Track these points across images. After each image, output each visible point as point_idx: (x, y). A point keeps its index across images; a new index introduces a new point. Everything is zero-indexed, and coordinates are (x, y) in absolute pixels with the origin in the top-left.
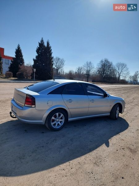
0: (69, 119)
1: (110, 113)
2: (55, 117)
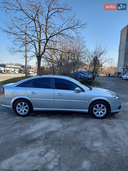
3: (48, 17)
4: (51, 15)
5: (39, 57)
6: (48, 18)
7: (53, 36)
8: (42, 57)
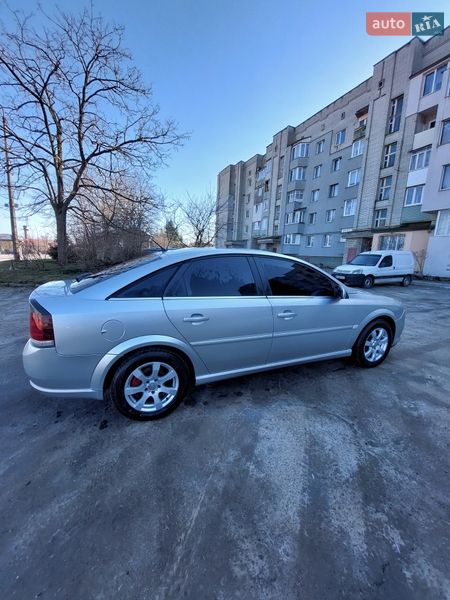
0: (200, 378)
1: (353, 349)
2: (148, 372)
3: (84, 97)
4: (95, 94)
5: (61, 208)
6: (84, 101)
7: (100, 153)
8: (71, 208)
